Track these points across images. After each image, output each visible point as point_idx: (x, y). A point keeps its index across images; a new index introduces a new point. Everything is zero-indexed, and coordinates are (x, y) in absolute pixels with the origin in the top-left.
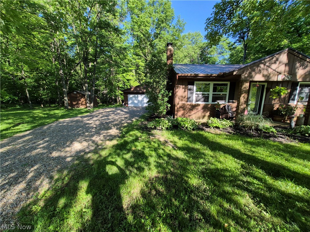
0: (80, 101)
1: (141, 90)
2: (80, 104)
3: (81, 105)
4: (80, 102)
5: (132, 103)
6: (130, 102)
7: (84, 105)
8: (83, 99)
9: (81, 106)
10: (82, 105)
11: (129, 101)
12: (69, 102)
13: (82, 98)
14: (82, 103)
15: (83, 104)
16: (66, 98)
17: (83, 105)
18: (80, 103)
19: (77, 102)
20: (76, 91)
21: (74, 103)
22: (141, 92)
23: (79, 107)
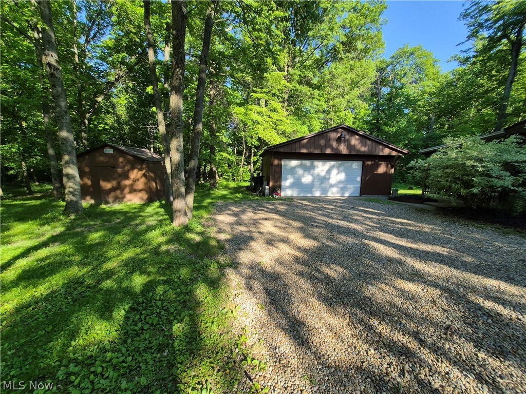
0: (127, 178)
1: (331, 147)
2: (127, 190)
3: (130, 192)
4: (127, 182)
5: (292, 186)
6: (287, 182)
7: (141, 191)
8: (135, 171)
9: (128, 196)
10: (133, 191)
11: (286, 179)
12: (89, 182)
13: (133, 168)
14: (132, 185)
15: (135, 187)
16: (72, 170)
17: (135, 191)
18: (126, 186)
19: (114, 183)
20: (111, 147)
21: (107, 185)
22: (328, 151)
23: (124, 197)
